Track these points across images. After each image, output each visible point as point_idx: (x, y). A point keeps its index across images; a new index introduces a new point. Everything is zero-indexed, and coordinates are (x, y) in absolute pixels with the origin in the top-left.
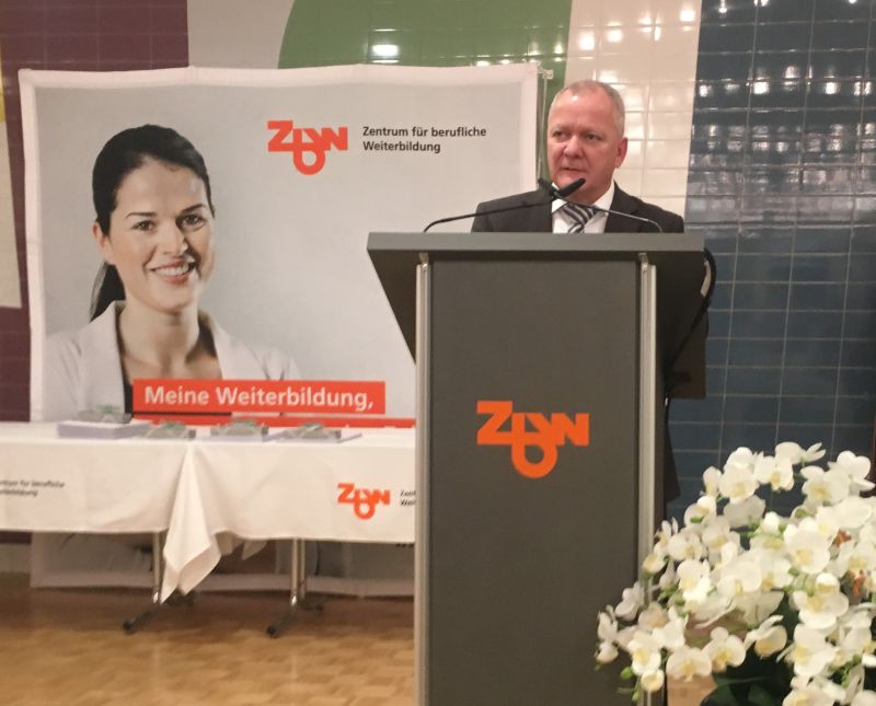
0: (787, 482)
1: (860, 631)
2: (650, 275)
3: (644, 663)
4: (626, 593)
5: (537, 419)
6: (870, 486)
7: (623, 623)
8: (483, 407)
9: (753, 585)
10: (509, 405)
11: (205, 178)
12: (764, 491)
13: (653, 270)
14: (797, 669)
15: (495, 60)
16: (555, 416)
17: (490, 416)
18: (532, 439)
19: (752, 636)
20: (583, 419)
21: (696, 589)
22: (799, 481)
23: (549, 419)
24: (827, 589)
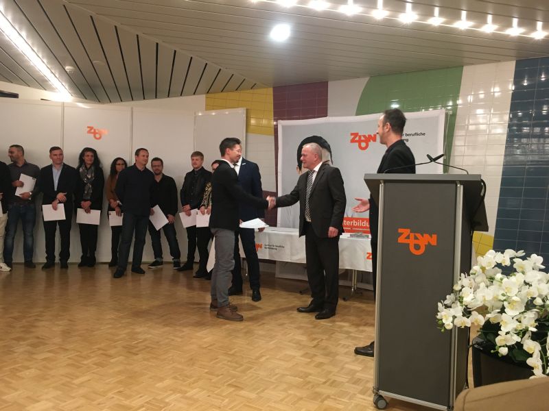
0: (508, 263)
1: (530, 318)
2: (461, 189)
3: (446, 320)
4: (448, 297)
5: (418, 235)
6: (543, 267)
7: (447, 307)
8: (400, 230)
9: (489, 298)
10: (409, 230)
11: (330, 152)
12: (499, 265)
13: (462, 187)
14: (502, 328)
15: (435, 108)
16: (424, 235)
17: (402, 234)
18: (417, 242)
19: (488, 316)
20: (435, 236)
21: (468, 298)
22: (513, 263)
23: (423, 236)
24: (516, 302)
